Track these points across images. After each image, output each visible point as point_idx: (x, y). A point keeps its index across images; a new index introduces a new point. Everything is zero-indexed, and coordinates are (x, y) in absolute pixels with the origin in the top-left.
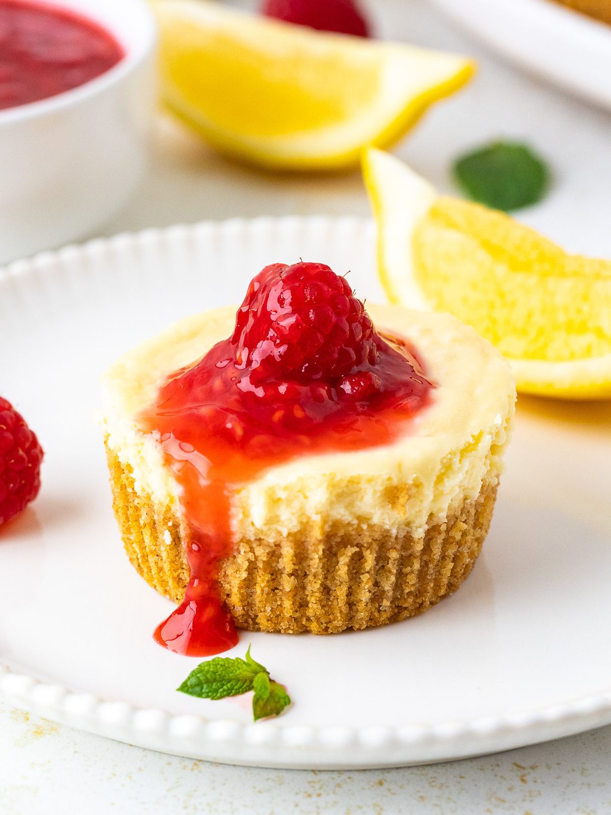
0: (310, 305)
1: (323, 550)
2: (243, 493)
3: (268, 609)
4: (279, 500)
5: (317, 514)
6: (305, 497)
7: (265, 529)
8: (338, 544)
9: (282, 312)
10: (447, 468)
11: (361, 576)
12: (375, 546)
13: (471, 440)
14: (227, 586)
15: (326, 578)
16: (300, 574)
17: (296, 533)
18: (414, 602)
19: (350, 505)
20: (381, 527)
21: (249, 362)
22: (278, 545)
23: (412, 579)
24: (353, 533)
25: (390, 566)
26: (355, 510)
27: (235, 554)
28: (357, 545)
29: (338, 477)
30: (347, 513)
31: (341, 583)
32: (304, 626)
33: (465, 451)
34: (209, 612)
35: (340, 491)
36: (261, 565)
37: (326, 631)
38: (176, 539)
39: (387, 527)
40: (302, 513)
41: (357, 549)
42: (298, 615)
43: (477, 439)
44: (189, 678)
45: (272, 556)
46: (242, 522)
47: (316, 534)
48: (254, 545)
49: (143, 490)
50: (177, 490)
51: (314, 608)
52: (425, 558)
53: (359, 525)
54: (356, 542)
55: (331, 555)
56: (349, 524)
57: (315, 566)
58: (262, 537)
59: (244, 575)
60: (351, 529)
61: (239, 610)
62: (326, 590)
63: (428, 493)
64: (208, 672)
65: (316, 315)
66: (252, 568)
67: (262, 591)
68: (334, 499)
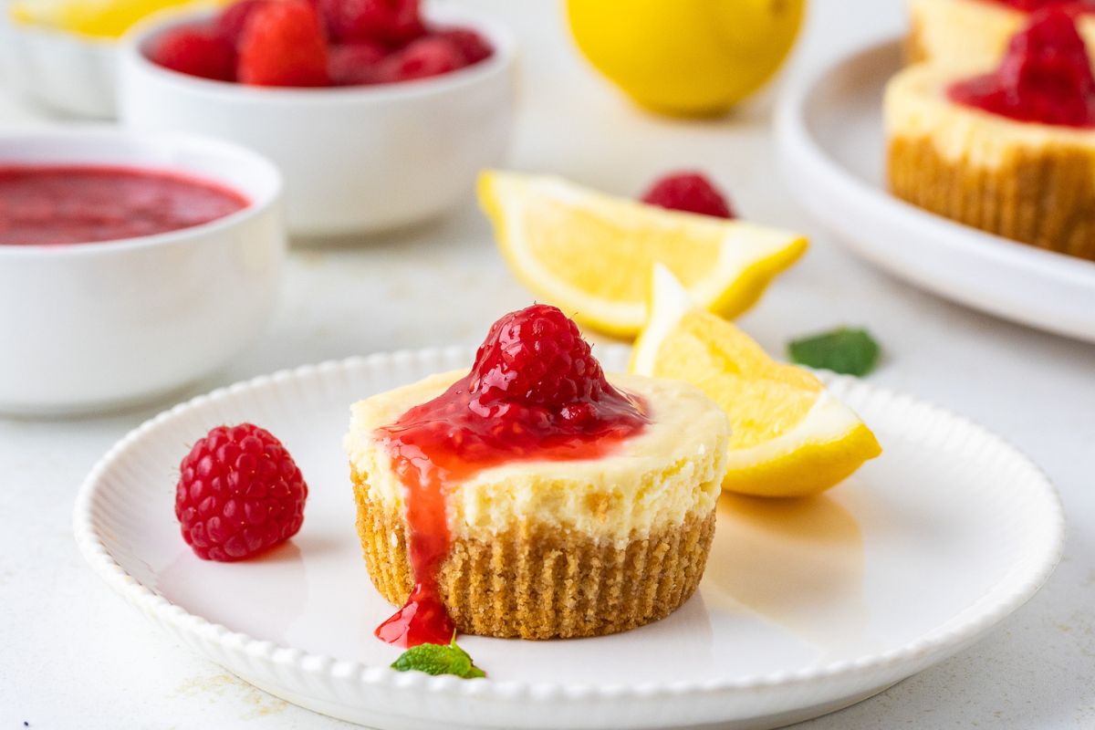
0: (536, 337)
1: (530, 552)
2: (458, 493)
3: (481, 610)
4: (490, 499)
5: (523, 514)
6: (513, 498)
7: (478, 529)
8: (544, 547)
9: (511, 342)
10: (648, 485)
11: (565, 582)
12: (578, 553)
13: (673, 464)
14: (445, 587)
15: (533, 582)
16: (509, 576)
17: (505, 534)
18: (618, 616)
19: (555, 510)
20: (584, 535)
21: (480, 387)
22: (489, 546)
23: (615, 592)
24: (557, 537)
25: (592, 573)
26: (559, 515)
27: (452, 553)
28: (562, 550)
29: (543, 480)
30: (551, 517)
31: (547, 587)
32: (514, 630)
33: (667, 474)
34: (429, 614)
35: (545, 494)
36: (473, 564)
37: (535, 637)
38: (402, 542)
39: (590, 535)
40: (510, 514)
41: (561, 553)
42: (507, 617)
43: (681, 464)
44: (399, 660)
45: (484, 556)
46: (457, 521)
47: (522, 534)
48: (468, 546)
49: (376, 497)
50: (403, 492)
51: (522, 612)
52: (629, 573)
53: (563, 530)
54: (560, 547)
55: (536, 558)
56: (553, 528)
57: (522, 567)
58: (476, 537)
59: (459, 574)
60: (555, 532)
61: (455, 612)
62: (534, 594)
63: (628, 505)
64: (417, 654)
65: (541, 346)
66: (466, 568)
67: (475, 591)
68: (540, 502)
